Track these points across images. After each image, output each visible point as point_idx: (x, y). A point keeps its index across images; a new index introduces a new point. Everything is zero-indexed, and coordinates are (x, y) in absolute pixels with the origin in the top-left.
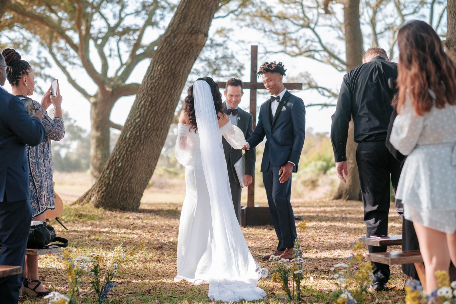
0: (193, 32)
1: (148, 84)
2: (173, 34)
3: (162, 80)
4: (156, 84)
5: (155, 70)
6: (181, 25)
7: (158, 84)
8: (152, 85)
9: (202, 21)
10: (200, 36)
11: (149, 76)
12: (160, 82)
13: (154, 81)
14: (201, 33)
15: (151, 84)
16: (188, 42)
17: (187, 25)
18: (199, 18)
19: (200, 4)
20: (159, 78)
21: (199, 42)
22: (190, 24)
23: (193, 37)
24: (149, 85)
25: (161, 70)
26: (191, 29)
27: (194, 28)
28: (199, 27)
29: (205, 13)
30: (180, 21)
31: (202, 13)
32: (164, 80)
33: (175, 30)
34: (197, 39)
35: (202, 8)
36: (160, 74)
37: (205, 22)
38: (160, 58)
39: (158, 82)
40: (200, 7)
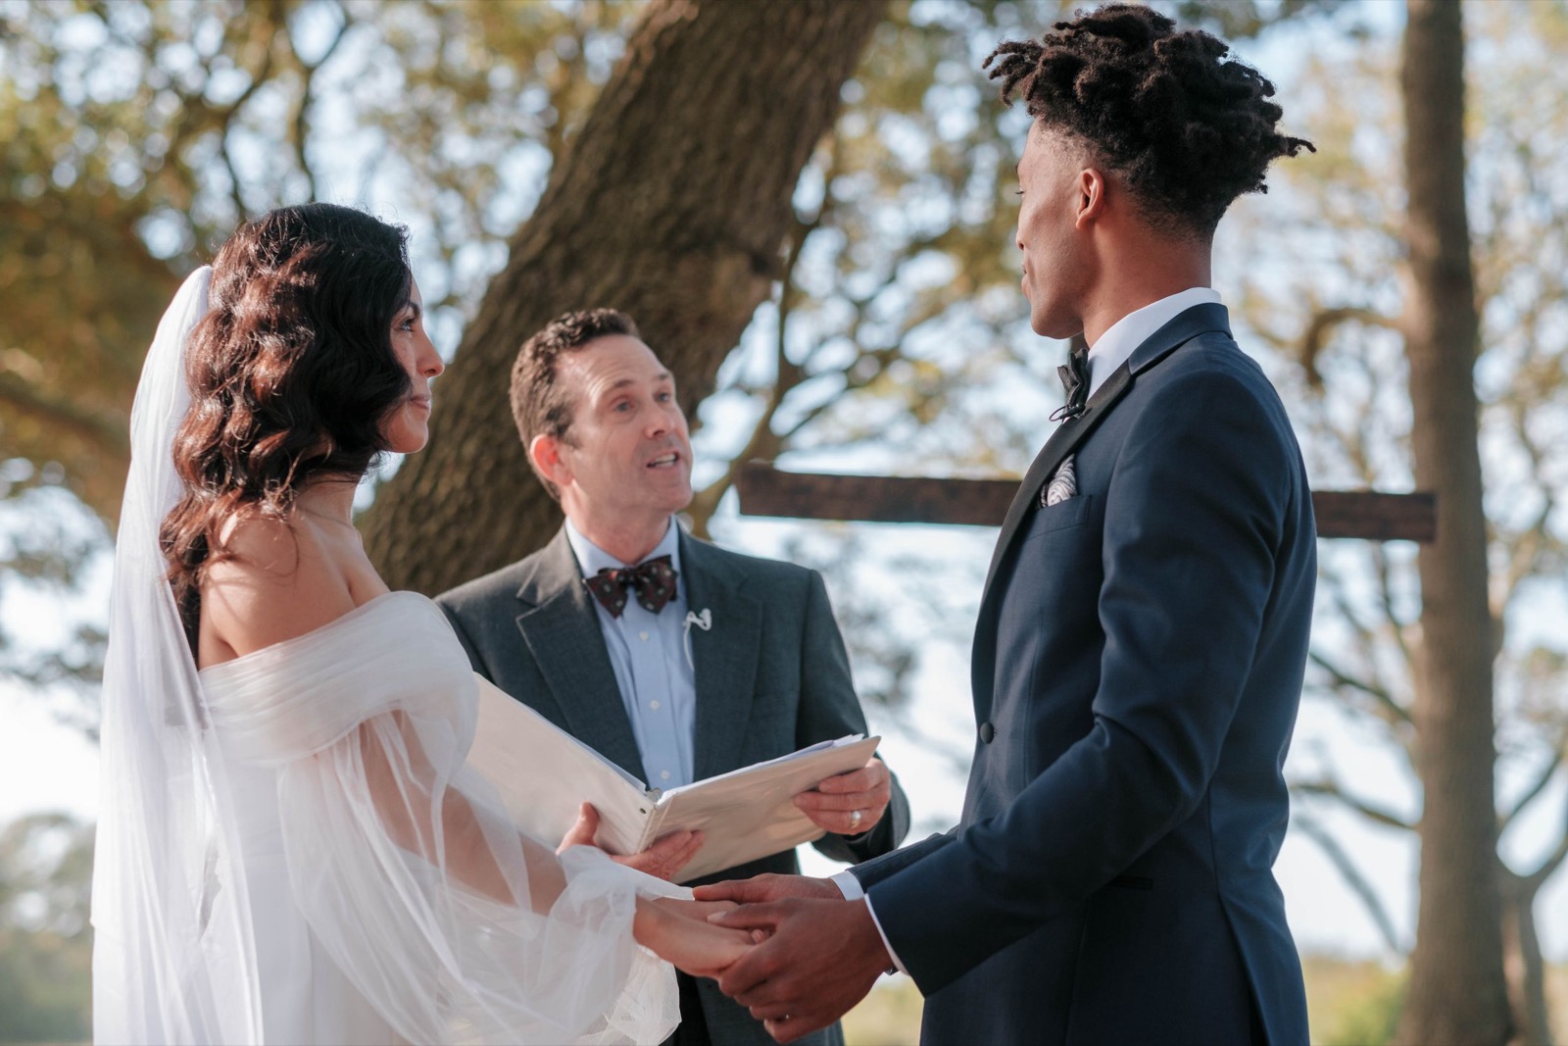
0: (683, 238)
1: (394, 544)
2: (557, 254)
3: (482, 520)
4: (445, 547)
5: (442, 466)
6: (608, 199)
7: (459, 545)
8: (421, 554)
9: (738, 178)
10: (727, 269)
11: (402, 501)
12: (470, 535)
13: (432, 527)
14: (734, 245)
15: (415, 546)
16: (650, 299)
17: (647, 198)
18: (723, 159)
19: (733, 80)
20: (461, 510)
21: (716, 299)
22: (663, 196)
23: (686, 268)
24: (400, 553)
25: (475, 463)
26: (670, 221)
27: (688, 214)
28: (718, 209)
29: (756, 135)
30: (603, 172)
31: (742, 128)
32: (492, 524)
33: (575, 229)
34: (703, 282)
35: (743, 99)
36: (469, 484)
37: (756, 186)
38: (478, 392)
39: (452, 535)
40: (728, 96)
